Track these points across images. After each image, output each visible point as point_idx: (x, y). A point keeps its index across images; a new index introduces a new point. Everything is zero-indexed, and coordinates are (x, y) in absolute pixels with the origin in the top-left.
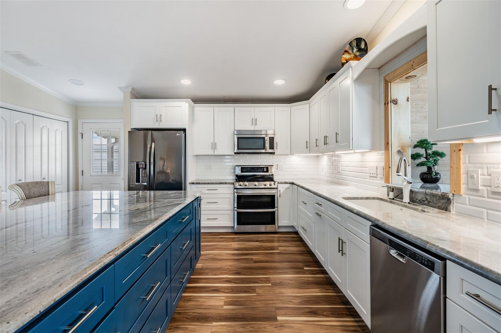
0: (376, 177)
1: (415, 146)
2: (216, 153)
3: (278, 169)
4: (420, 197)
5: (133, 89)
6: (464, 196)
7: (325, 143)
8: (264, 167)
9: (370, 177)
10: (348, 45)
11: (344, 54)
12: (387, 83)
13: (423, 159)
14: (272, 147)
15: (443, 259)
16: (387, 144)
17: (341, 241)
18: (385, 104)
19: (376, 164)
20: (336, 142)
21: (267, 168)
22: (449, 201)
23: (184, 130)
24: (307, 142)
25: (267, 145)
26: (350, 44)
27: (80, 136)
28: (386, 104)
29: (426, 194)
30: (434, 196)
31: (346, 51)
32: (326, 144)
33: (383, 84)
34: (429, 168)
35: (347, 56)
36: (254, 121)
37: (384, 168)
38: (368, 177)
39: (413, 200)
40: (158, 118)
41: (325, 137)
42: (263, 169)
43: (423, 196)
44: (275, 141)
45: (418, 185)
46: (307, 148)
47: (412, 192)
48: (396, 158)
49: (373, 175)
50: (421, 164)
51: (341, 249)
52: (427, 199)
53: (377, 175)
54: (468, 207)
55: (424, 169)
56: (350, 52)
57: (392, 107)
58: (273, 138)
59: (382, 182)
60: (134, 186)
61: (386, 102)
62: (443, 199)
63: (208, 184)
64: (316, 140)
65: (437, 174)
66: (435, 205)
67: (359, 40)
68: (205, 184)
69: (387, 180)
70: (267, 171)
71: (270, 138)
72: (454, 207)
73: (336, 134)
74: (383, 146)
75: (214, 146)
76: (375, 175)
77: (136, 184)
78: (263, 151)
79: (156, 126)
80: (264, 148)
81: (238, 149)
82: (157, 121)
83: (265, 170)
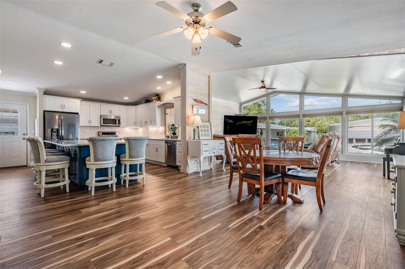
0: (162, 134)
1: (171, 126)
2: (91, 125)
4: (173, 137)
8: (113, 133)
9: (160, 134)
12: (165, 109)
13: (173, 129)
14: (119, 123)
15: (176, 141)
16: (165, 125)
17: (157, 149)
19: (162, 130)
20: (151, 123)
21: (115, 133)
23: (78, 113)
24: (135, 122)
25: (117, 123)
26: (155, 94)
28: (165, 114)
29: (174, 136)
31: (154, 96)
32: (146, 124)
33: (164, 109)
34: (174, 131)
35: (154, 98)
36: (111, 112)
37: (164, 131)
40: (63, 106)
41: (145, 121)
44: (121, 121)
45: (172, 135)
46: (135, 124)
47: (171, 136)
48: (167, 129)
50: (173, 130)
55: (173, 132)
57: (166, 115)
58: (120, 120)
64: (141, 122)
65: (176, 133)
66: (175, 138)
67: (158, 95)
69: (165, 134)
73: (151, 121)
74: (164, 125)
75: (90, 122)
78: (115, 125)
79: (61, 110)
80: (115, 124)
81: (103, 124)
82: (62, 108)
83: (114, 134)
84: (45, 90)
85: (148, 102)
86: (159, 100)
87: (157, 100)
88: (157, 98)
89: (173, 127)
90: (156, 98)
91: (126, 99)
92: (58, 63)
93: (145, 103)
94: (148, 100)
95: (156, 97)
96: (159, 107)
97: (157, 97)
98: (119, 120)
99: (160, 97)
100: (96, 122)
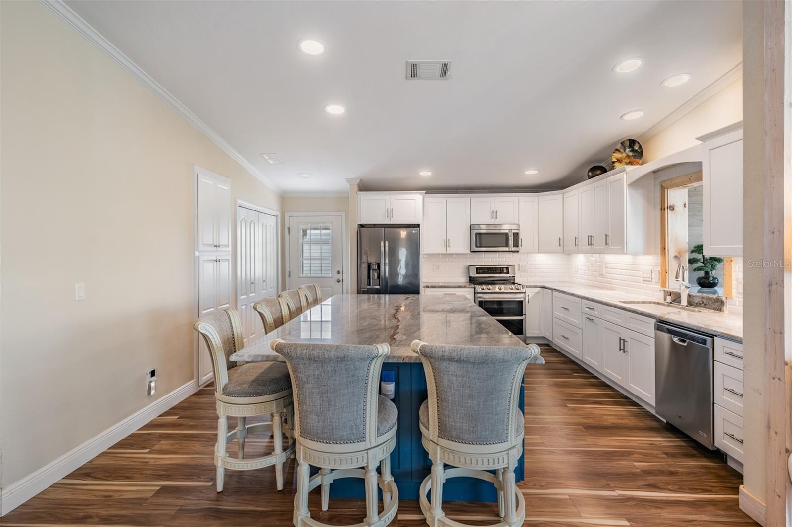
0: (651, 281)
1: (692, 252)
2: (449, 252)
3: (520, 270)
4: (697, 300)
5: (361, 181)
6: (735, 298)
7: (590, 243)
8: (503, 268)
9: (644, 281)
10: (620, 145)
11: (614, 153)
12: (663, 189)
13: (700, 264)
14: (516, 244)
15: (712, 336)
16: (664, 248)
17: (622, 341)
18: (661, 209)
19: (650, 268)
20: (606, 244)
21: (507, 269)
22: (722, 303)
23: (418, 226)
24: (560, 239)
25: (511, 242)
26: (622, 143)
27: (287, 231)
28: (663, 209)
29: (703, 298)
30: (710, 299)
31: (617, 150)
33: (658, 189)
34: (707, 273)
35: (618, 155)
36: (495, 214)
37: (660, 272)
38: (641, 281)
39: (690, 303)
40: (389, 213)
41: (589, 237)
42: (503, 270)
43: (700, 300)
44: (521, 236)
45: (696, 289)
46: (560, 245)
47: (689, 296)
48: (673, 265)
49: (648, 279)
50: (699, 269)
51: (622, 347)
52: (703, 302)
53: (652, 279)
54: (738, 307)
55: (702, 274)
56: (622, 151)
57: (669, 214)
58: (518, 233)
59: (659, 287)
60: (366, 289)
61: (663, 208)
62: (717, 301)
63: (445, 287)
64: (576, 238)
65: (714, 278)
66: (711, 307)
67: (632, 142)
68: (441, 287)
69: (663, 284)
70: (508, 273)
71: (514, 233)
72: (726, 308)
73: (606, 235)
74: (659, 251)
75: (447, 243)
76: (650, 279)
77: (368, 287)
78: (507, 249)
79: (387, 222)
80: (507, 245)
81: (477, 246)
82: (388, 216)
83: (505, 271)
84: (359, 181)
85: (598, 172)
86: (637, 160)
87: (627, 161)
88: (631, 154)
89: (696, 255)
90: (624, 155)
91: (532, 174)
92: (335, 109)
93: (590, 178)
94: (601, 166)
95: (625, 151)
96: (635, 184)
97: (628, 150)
98: (516, 235)
99: (640, 147)
100: (461, 243)
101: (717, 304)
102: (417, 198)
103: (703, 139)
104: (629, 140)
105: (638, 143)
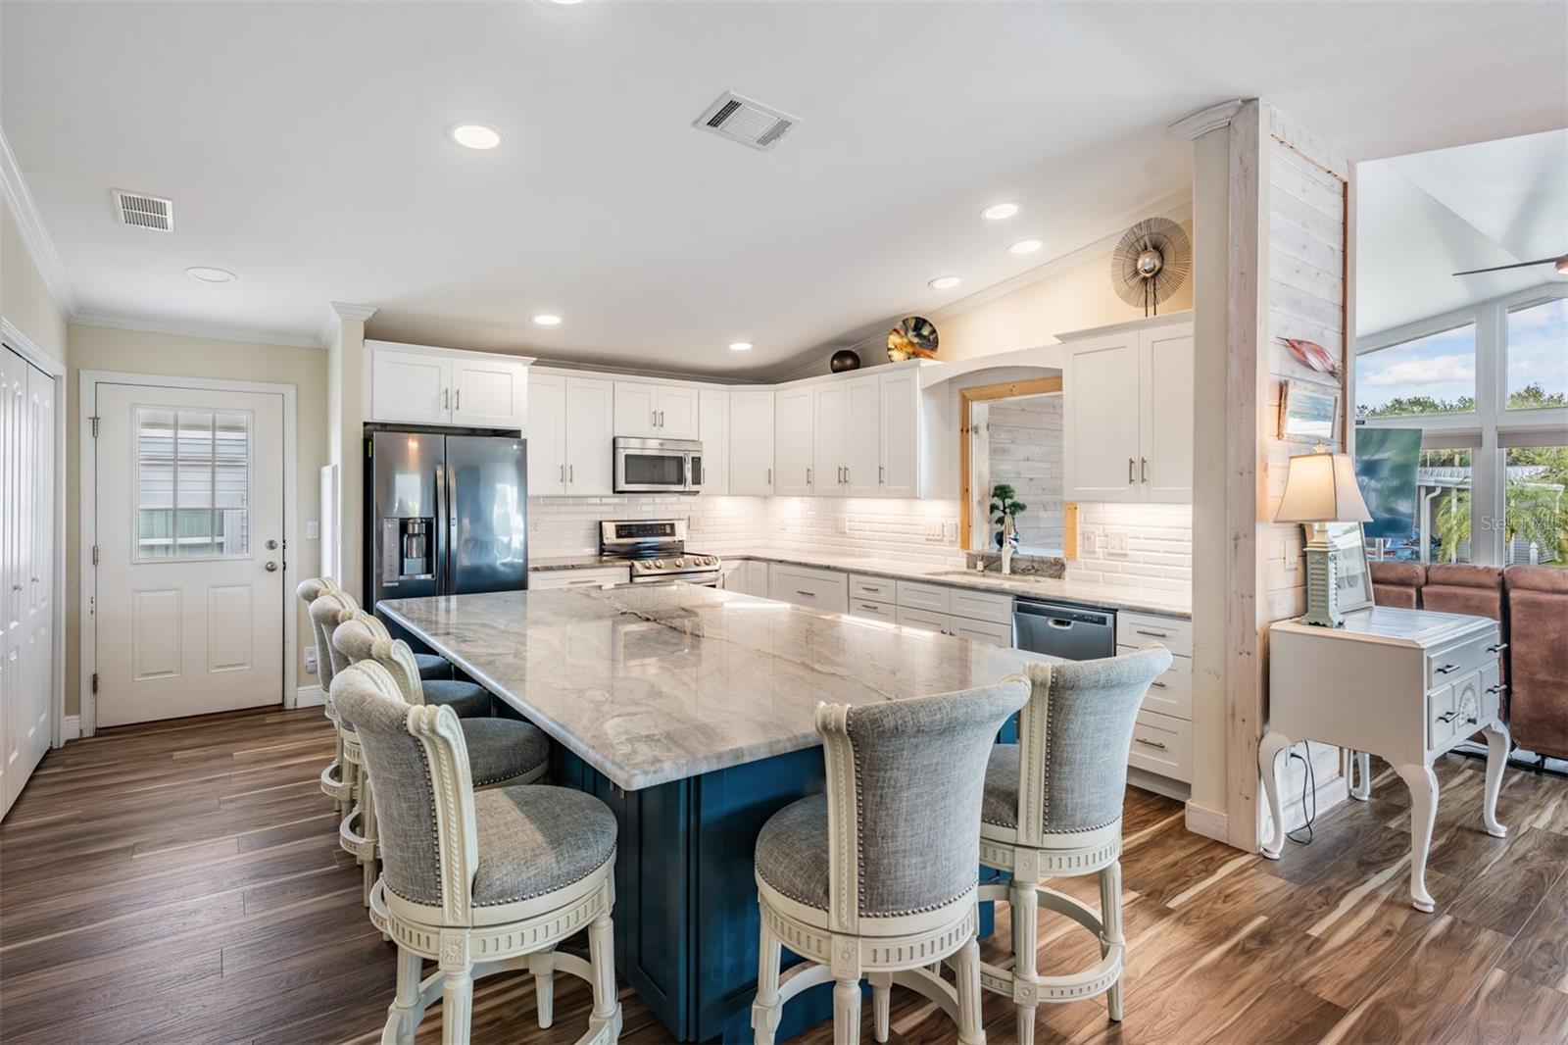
0: (941, 541)
1: (995, 495)
2: (568, 492)
3: (692, 528)
4: (1023, 565)
6: (1078, 559)
7: (842, 479)
8: (664, 525)
9: (928, 540)
10: (901, 323)
11: (891, 334)
12: (967, 401)
14: (697, 481)
16: (966, 491)
18: (962, 431)
20: (880, 482)
21: (672, 526)
22: (1063, 566)
23: (513, 434)
24: (770, 471)
25: (688, 475)
26: (905, 322)
28: (965, 431)
31: (895, 330)
32: (846, 482)
35: (895, 339)
36: (658, 418)
37: (959, 526)
38: (923, 542)
39: (1013, 571)
40: (451, 399)
41: (840, 469)
42: (665, 529)
43: (1029, 564)
44: (704, 464)
46: (770, 482)
48: (974, 511)
49: (936, 537)
50: (999, 520)
52: (1033, 567)
53: (943, 536)
54: (1083, 571)
56: (902, 333)
57: (972, 436)
58: (699, 458)
59: (957, 548)
60: (397, 584)
61: (965, 429)
62: (1055, 565)
63: (573, 567)
64: (808, 470)
67: (920, 323)
68: (566, 568)
69: (966, 543)
70: (673, 534)
71: (693, 458)
72: (1067, 574)
73: (880, 468)
74: (961, 493)
75: (566, 474)
76: (940, 538)
77: (402, 578)
78: (680, 488)
79: (443, 420)
80: (681, 480)
81: (627, 482)
82: (446, 407)
83: (668, 531)
84: (370, 315)
85: (849, 362)
86: (928, 352)
87: (911, 350)
88: (916, 340)
89: (1000, 501)
90: (905, 340)
91: (741, 350)
92: (476, 137)
93: (835, 371)
94: (851, 352)
95: (906, 334)
96: (931, 390)
97: (911, 334)
98: (697, 461)
99: (934, 331)
100: (593, 477)
101: (1057, 567)
102: (518, 370)
103: (1065, 338)
104: (917, 318)
105: (931, 325)
